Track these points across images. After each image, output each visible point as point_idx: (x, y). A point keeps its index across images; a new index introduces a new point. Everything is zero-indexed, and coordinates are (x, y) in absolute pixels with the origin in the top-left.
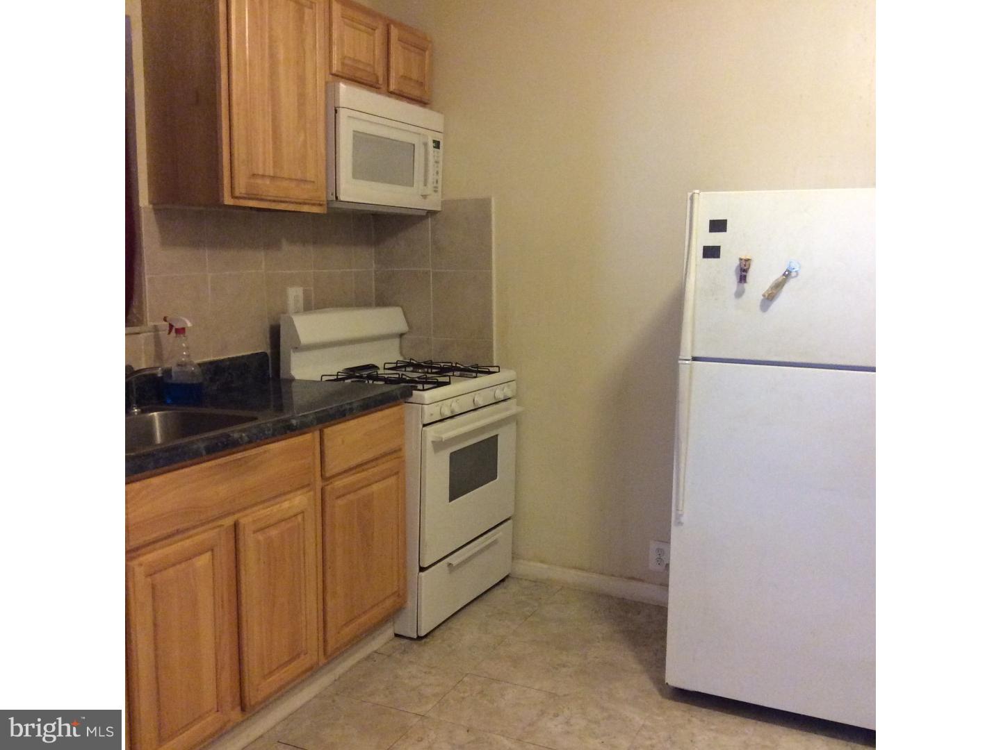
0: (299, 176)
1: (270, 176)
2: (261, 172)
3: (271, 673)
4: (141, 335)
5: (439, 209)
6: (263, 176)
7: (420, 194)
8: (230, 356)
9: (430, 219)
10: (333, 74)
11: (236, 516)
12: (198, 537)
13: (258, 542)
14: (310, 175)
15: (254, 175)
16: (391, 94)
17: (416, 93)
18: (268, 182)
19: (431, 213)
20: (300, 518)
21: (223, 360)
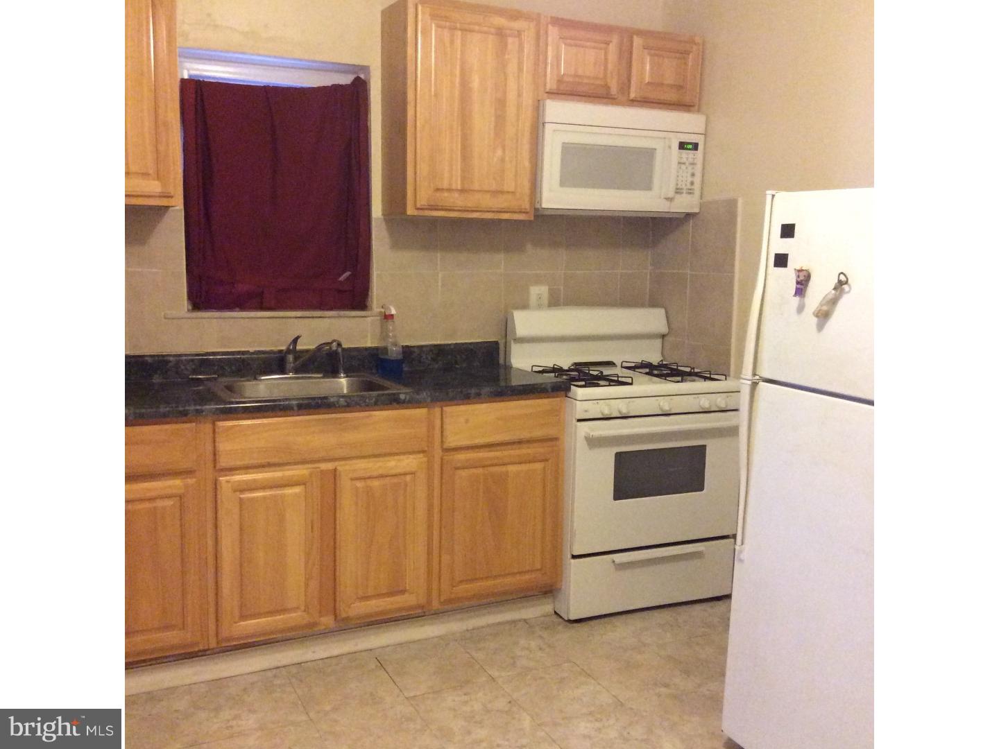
0: (494, 187)
1: (457, 190)
2: (445, 186)
3: (366, 598)
4: (368, 318)
5: (697, 210)
6: (449, 190)
7: (662, 197)
8: (458, 342)
9: (691, 221)
10: (547, 93)
11: (336, 463)
12: (289, 472)
13: (357, 488)
14: (509, 185)
15: (438, 190)
16: (634, 102)
17: (672, 96)
18: (456, 195)
19: (689, 216)
20: (408, 478)
21: (450, 345)
